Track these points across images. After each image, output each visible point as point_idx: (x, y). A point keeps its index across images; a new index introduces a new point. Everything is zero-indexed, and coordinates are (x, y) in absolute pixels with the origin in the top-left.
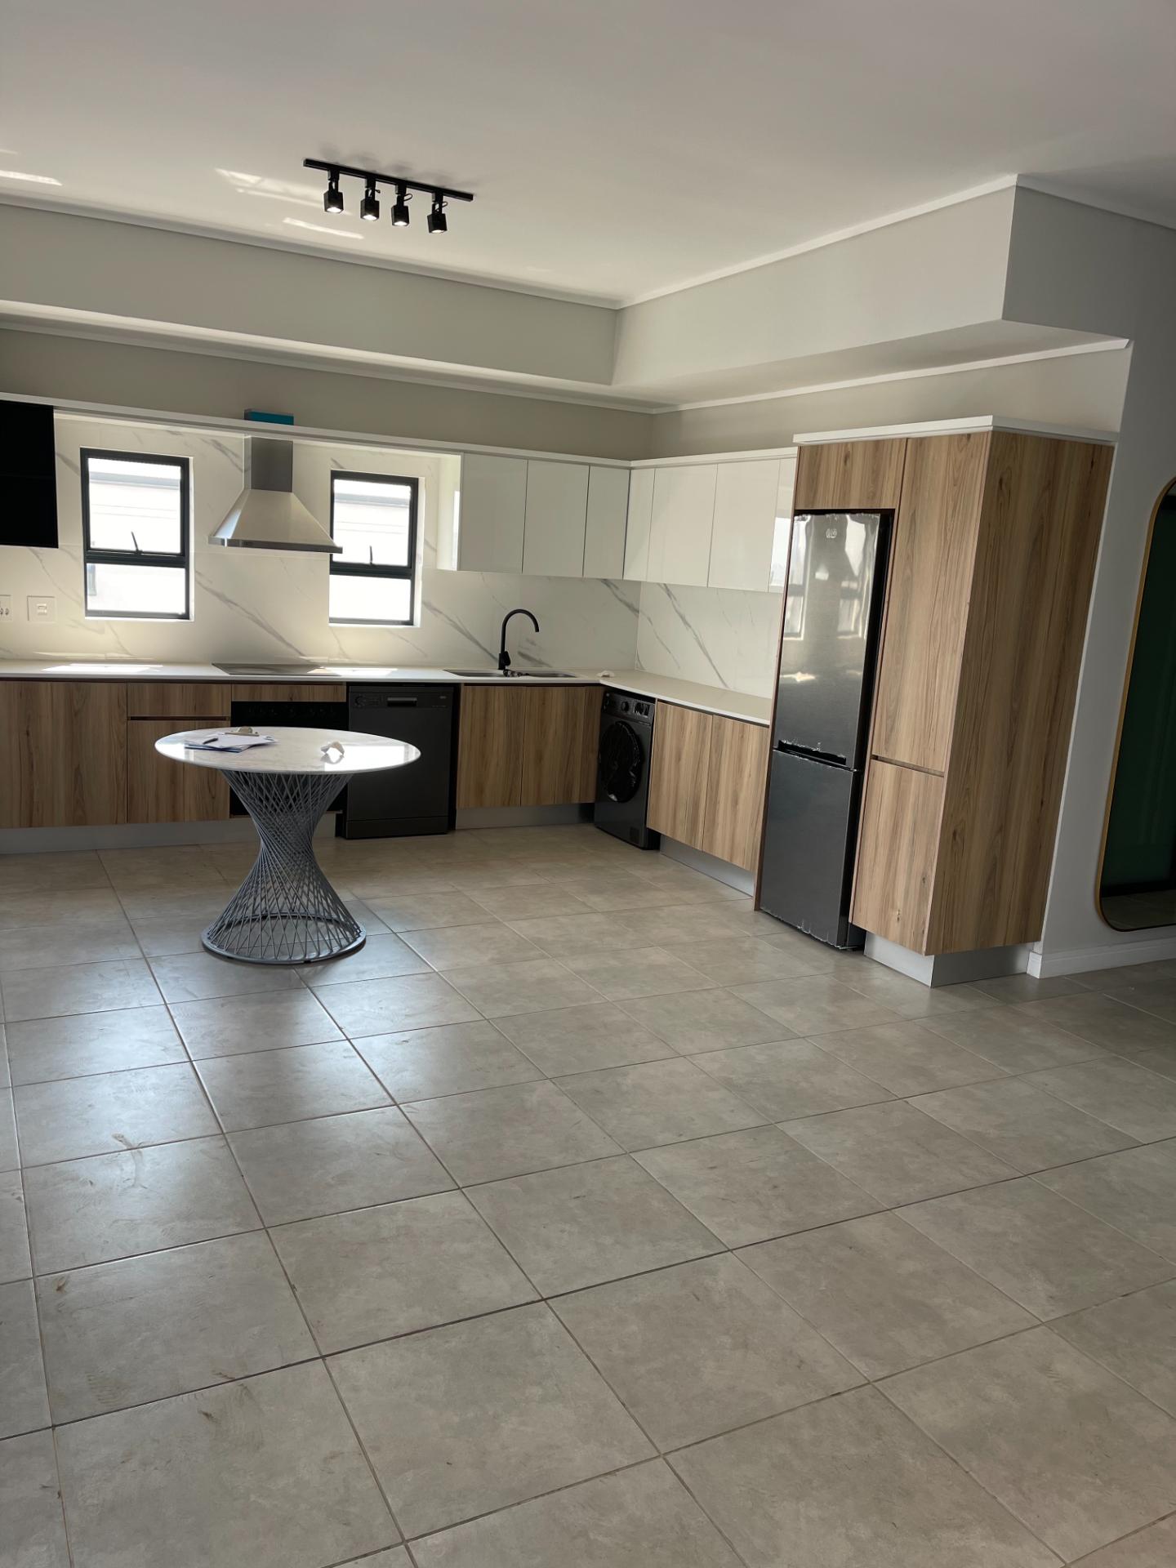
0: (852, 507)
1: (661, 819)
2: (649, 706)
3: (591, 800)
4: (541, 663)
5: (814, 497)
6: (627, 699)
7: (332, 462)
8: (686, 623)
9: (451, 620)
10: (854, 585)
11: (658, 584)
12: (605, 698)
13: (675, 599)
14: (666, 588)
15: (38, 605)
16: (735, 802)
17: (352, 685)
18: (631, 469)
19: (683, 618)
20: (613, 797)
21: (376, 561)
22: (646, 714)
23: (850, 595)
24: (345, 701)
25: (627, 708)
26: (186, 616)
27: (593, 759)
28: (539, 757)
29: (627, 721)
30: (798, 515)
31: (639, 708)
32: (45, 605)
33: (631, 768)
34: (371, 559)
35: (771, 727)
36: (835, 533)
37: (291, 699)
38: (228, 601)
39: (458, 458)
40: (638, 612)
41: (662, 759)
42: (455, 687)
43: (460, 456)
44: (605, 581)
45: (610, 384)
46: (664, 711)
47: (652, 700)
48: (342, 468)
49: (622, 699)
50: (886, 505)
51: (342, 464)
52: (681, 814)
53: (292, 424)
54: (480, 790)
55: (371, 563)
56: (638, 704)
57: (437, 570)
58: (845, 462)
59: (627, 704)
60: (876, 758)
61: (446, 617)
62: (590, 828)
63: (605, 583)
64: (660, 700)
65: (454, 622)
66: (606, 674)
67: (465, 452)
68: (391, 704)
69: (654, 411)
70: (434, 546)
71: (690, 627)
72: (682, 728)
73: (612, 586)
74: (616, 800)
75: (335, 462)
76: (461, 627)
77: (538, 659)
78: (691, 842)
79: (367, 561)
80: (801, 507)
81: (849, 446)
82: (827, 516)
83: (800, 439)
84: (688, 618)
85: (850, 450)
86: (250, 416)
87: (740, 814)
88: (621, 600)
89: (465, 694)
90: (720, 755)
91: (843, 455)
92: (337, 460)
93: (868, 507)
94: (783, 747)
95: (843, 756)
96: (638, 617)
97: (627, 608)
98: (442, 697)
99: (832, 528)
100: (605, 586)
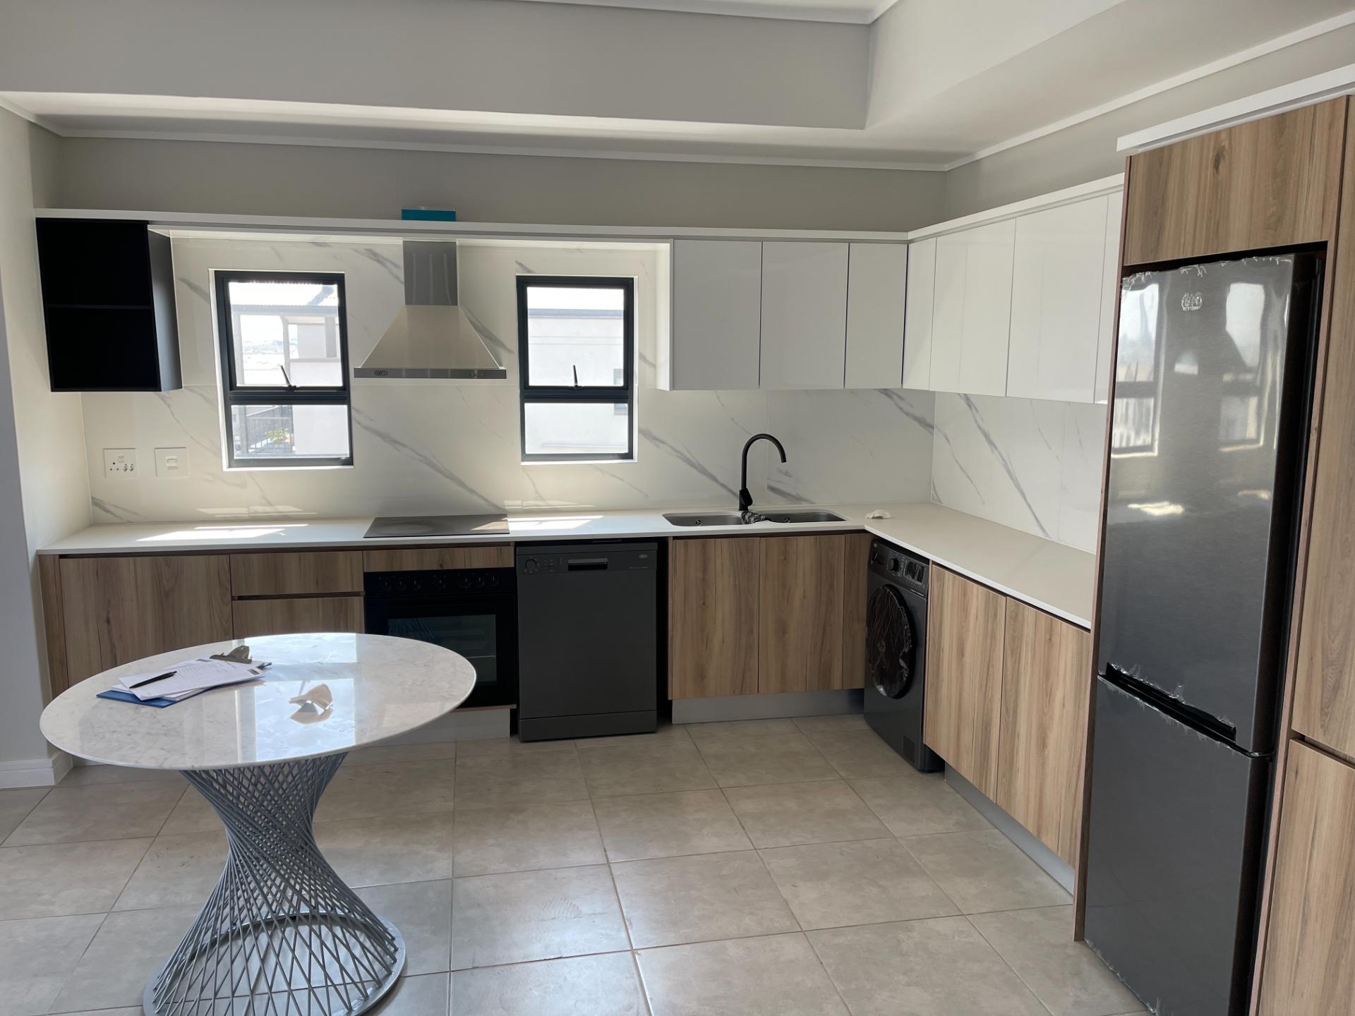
0: (1232, 248)
1: (940, 738)
2: (923, 567)
3: (859, 684)
4: (798, 499)
5: (1158, 240)
6: (897, 554)
7: (517, 266)
8: (991, 443)
9: (678, 452)
10: (1249, 377)
11: (959, 394)
12: (873, 552)
13: (976, 409)
14: (967, 398)
15: (167, 458)
16: (1043, 744)
17: (523, 545)
18: (908, 243)
19: (986, 436)
20: (882, 690)
21: (582, 383)
22: (920, 579)
23: (1243, 390)
24: (513, 566)
25: (896, 566)
26: (349, 461)
27: (861, 630)
28: (782, 630)
29: (898, 587)
30: (1129, 276)
31: (911, 569)
32: (175, 457)
33: (901, 654)
34: (576, 381)
35: (1092, 631)
36: (1198, 299)
37: (441, 565)
38: (394, 442)
39: (665, 248)
40: (933, 428)
41: (939, 650)
42: (661, 543)
43: (668, 245)
44: (886, 392)
45: (862, 127)
46: (941, 579)
47: (926, 561)
48: (529, 272)
49: (892, 554)
50: (1306, 234)
51: (530, 267)
52: (967, 737)
53: (455, 221)
54: (701, 675)
55: (576, 386)
56: (910, 564)
57: (656, 390)
58: (1216, 167)
59: (897, 563)
60: (1301, 738)
61: (671, 447)
62: (858, 724)
63: (886, 394)
64: (934, 563)
65: (681, 454)
66: (877, 515)
67: (675, 238)
68: (573, 568)
69: (946, 167)
70: (652, 360)
71: (996, 448)
72: (964, 609)
73: (895, 397)
74: (885, 694)
75: (520, 264)
76: (689, 456)
77: (794, 493)
78: (980, 784)
79: (570, 383)
80: (1134, 261)
81: (1223, 136)
82: (1183, 270)
83: (1128, 143)
84: (994, 438)
85: (1226, 143)
86: (408, 215)
87: (1051, 762)
88: (907, 414)
89: (674, 551)
90: (1017, 662)
91: (1211, 155)
92: (523, 263)
93: (1268, 245)
94: (1113, 675)
95: (1231, 724)
96: (932, 434)
97: (915, 424)
98: (642, 556)
99: (1192, 291)
100: (886, 397)
